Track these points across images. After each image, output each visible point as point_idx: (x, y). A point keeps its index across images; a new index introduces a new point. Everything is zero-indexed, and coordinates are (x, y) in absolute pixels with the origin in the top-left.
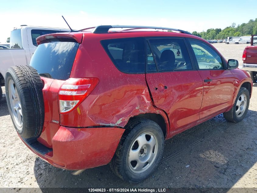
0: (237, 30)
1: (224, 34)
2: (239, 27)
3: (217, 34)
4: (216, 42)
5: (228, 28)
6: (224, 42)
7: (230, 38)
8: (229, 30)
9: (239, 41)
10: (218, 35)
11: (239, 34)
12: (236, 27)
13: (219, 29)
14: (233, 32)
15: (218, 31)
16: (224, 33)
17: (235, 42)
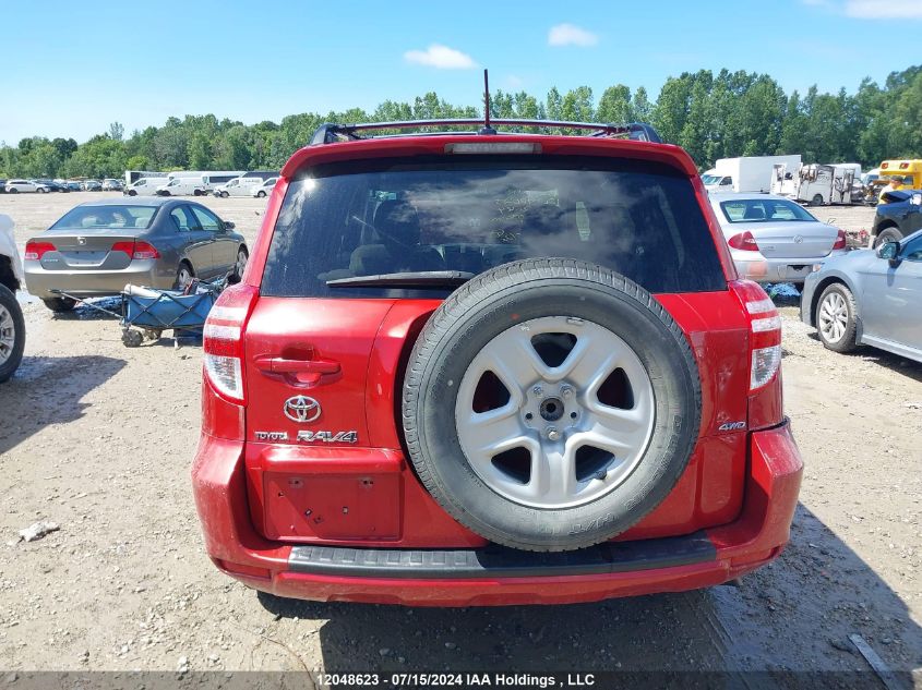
0: (134, 146)
1: (92, 161)
2: (136, 138)
3: (62, 159)
4: (78, 190)
5: (98, 139)
6: (106, 190)
7: (135, 177)
8: (104, 146)
9: (170, 185)
10: (68, 162)
11: (146, 164)
12: (127, 136)
13: (67, 139)
14: (123, 153)
15: (67, 147)
16: (90, 158)
17: (159, 189)
